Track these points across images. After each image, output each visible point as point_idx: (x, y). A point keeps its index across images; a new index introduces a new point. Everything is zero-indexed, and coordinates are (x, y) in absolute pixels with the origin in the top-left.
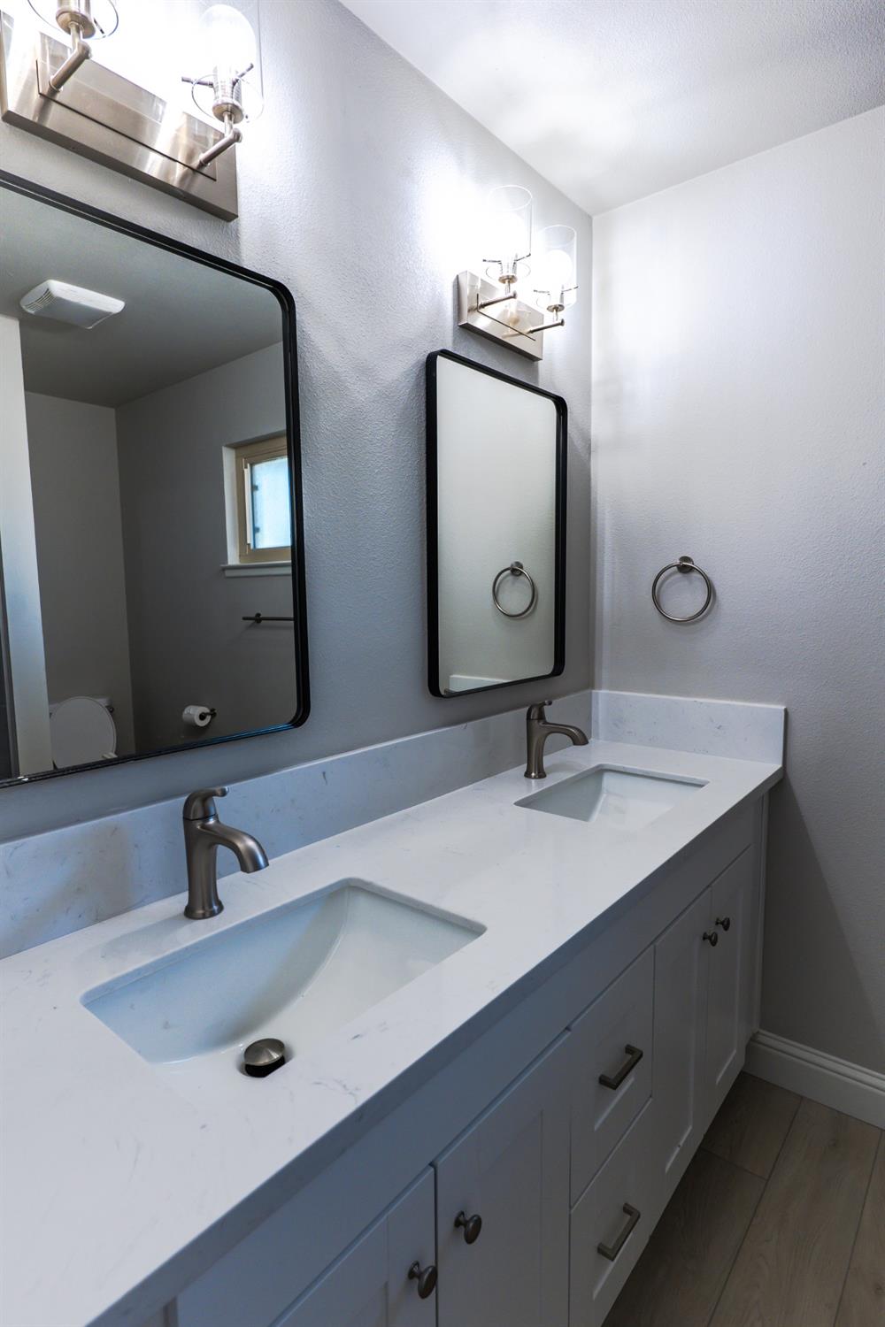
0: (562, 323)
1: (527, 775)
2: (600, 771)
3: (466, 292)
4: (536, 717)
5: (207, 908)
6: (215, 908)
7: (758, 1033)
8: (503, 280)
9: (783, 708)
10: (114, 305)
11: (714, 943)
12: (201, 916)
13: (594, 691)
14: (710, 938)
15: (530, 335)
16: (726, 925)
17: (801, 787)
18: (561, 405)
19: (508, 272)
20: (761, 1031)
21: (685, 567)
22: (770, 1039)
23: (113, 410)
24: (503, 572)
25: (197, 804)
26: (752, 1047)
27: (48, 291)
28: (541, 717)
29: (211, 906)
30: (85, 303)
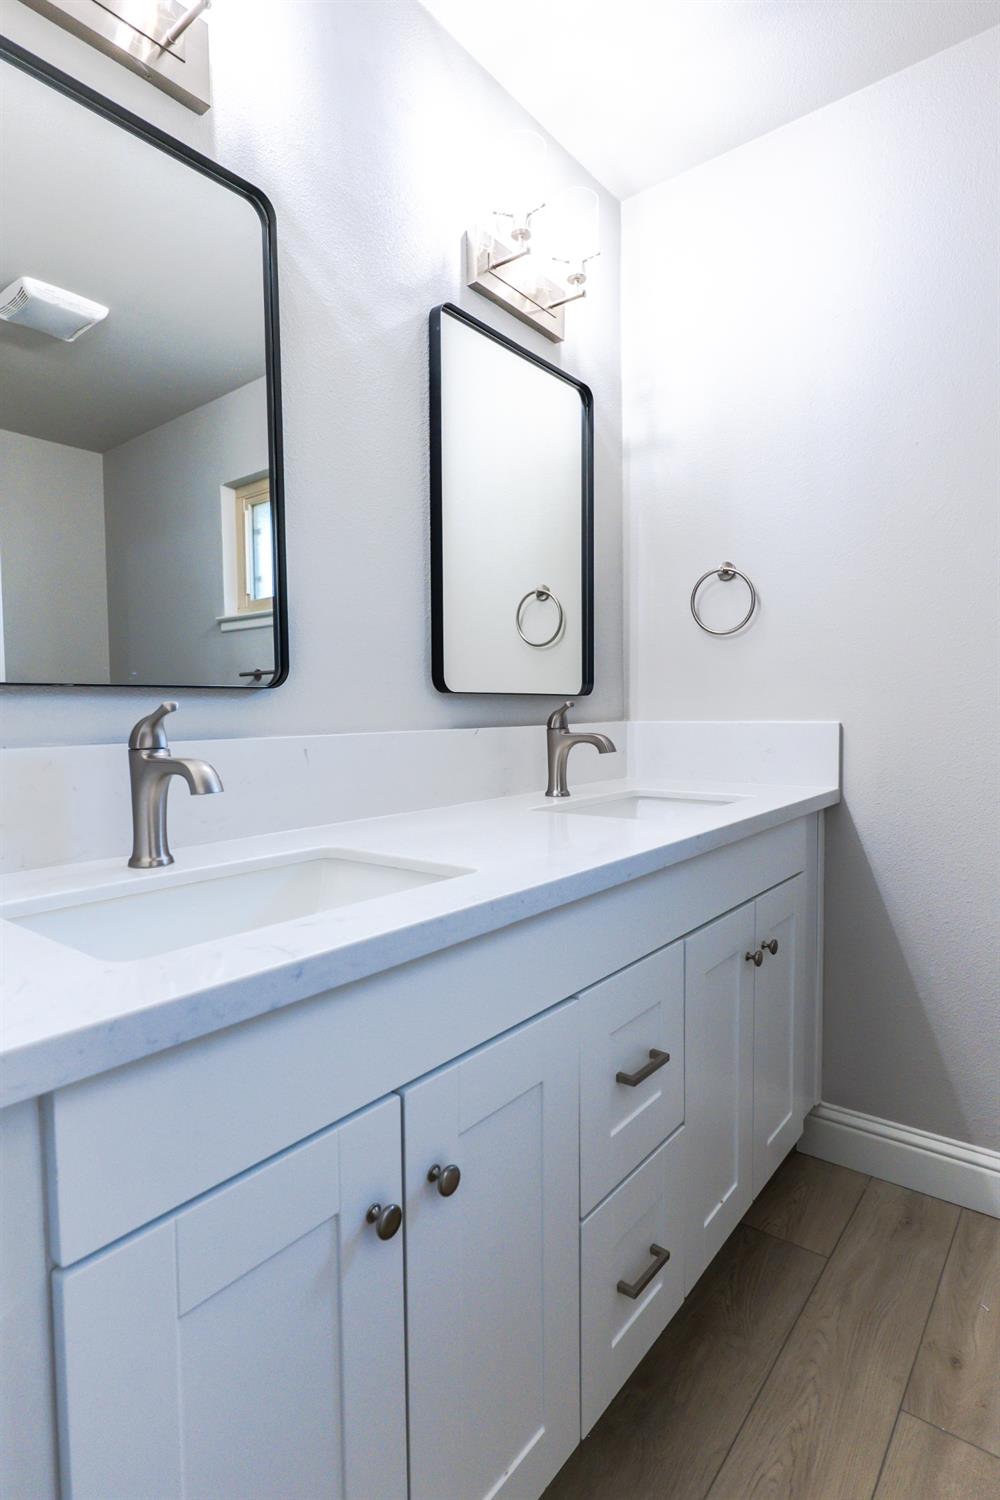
0: (583, 295)
1: (549, 793)
2: (635, 799)
3: (476, 253)
4: (558, 725)
5: (154, 855)
6: (164, 858)
7: (820, 1105)
8: (515, 237)
9: (838, 722)
10: (97, 311)
11: (758, 963)
12: (147, 865)
13: (628, 723)
14: (753, 957)
15: (550, 311)
16: (773, 948)
17: (861, 812)
18: (586, 394)
19: (521, 225)
20: (825, 1104)
21: (727, 575)
22: (833, 1112)
23: (100, 456)
24: (528, 596)
25: (145, 729)
26: (812, 1118)
27: (22, 292)
28: (563, 726)
29: (159, 855)
30: (64, 306)
